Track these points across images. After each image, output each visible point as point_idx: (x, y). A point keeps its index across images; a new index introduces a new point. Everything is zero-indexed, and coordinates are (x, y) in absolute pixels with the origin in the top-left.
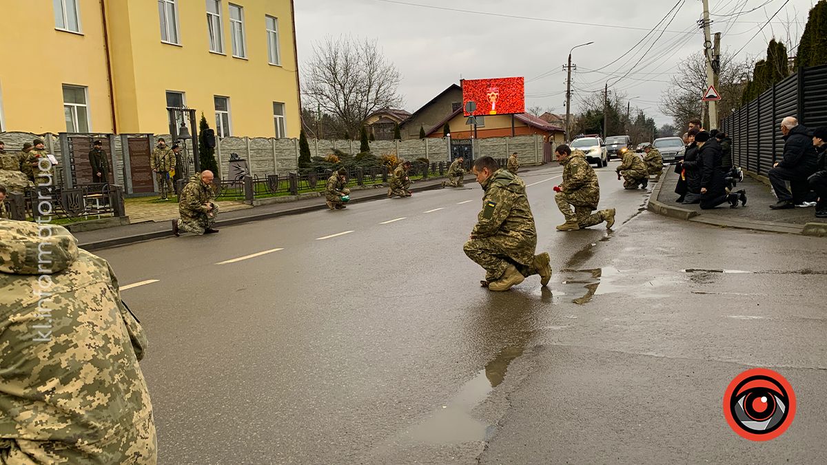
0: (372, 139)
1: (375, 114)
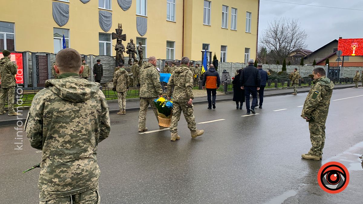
0: (289, 64)
1: (293, 52)
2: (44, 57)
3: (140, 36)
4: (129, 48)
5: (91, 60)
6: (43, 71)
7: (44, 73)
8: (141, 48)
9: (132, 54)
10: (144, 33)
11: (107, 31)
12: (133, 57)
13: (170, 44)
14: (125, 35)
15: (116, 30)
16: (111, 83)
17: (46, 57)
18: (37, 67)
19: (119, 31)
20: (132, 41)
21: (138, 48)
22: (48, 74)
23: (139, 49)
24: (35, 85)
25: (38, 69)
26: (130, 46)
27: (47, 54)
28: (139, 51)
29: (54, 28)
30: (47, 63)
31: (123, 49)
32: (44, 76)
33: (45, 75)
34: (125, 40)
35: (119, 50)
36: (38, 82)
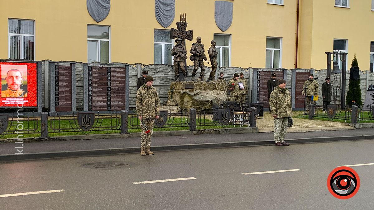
2: (67, 69)
3: (220, 32)
4: (194, 52)
5: (137, 71)
6: (64, 89)
7: (65, 91)
8: (213, 51)
9: (199, 61)
10: (228, 27)
11: (168, 26)
12: (201, 65)
13: (274, 41)
14: (191, 31)
15: (177, 23)
16: (163, 107)
17: (69, 68)
18: (56, 82)
19: (182, 25)
20: (199, 41)
21: (209, 51)
22: (71, 93)
23: (211, 52)
24: (53, 109)
25: (57, 85)
26: (195, 48)
27: (71, 64)
28: (210, 56)
29: (88, 24)
30: (71, 77)
31: (183, 53)
32: (66, 96)
33: (68, 94)
34: (190, 39)
35: (177, 55)
36: (57, 104)
